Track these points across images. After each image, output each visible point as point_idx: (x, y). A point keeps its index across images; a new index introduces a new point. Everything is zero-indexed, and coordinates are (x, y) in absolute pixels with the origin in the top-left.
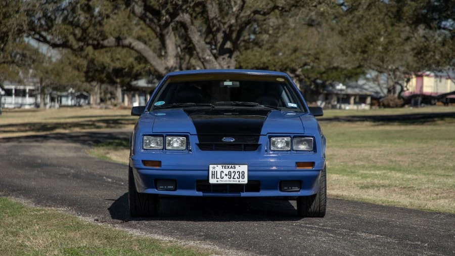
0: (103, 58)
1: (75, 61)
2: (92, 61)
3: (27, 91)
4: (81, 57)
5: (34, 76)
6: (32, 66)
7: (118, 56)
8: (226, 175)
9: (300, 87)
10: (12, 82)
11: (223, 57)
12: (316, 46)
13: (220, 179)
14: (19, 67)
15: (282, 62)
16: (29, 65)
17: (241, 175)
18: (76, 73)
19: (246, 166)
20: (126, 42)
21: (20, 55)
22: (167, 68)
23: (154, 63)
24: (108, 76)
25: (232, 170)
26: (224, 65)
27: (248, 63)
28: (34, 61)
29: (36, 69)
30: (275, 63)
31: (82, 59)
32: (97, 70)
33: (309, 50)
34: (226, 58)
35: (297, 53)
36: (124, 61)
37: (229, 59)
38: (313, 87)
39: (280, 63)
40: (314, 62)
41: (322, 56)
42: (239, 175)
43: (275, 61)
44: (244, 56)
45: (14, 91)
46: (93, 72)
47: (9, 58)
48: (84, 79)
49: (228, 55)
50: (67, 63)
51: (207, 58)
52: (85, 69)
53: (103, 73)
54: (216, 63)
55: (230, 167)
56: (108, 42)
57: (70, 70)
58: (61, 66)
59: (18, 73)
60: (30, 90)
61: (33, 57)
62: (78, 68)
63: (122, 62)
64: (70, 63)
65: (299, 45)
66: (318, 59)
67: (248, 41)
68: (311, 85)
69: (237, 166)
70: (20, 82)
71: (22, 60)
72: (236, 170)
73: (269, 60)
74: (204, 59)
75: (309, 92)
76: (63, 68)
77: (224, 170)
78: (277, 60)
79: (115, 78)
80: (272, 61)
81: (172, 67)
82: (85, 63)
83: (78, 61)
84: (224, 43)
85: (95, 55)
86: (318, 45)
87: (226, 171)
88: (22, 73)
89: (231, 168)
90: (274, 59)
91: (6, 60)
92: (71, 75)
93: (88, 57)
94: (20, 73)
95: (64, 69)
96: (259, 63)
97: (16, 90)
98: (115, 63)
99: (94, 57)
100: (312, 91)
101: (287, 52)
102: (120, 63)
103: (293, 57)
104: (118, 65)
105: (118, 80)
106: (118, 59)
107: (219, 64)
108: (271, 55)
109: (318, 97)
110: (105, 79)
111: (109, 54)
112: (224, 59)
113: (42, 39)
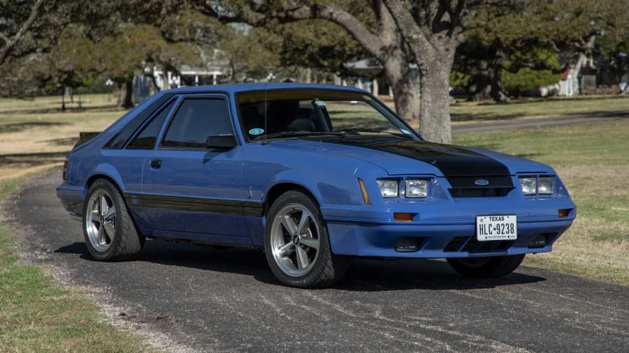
0: (304, 32)
1: (266, 38)
2: (289, 38)
3: (215, 77)
4: (275, 32)
5: (221, 57)
6: (218, 43)
7: (325, 29)
8: (495, 229)
9: (594, 64)
10: (192, 67)
11: (439, 35)
12: (609, 7)
13: (489, 235)
14: (200, 45)
15: (558, 30)
16: (213, 43)
17: (510, 228)
18: (268, 54)
19: (515, 216)
20: (325, 13)
21: (202, 30)
22: (383, 48)
23: (363, 40)
24: (312, 58)
25: (500, 223)
26: (440, 46)
27: (508, 34)
28: (220, 37)
29: (223, 47)
30: (547, 33)
31: (274, 36)
32: (296, 50)
33: (598, 12)
34: (444, 36)
35: (581, 18)
36: (333, 36)
37: (448, 38)
38: (613, 62)
39: (555, 33)
40: (606, 29)
41: (618, 21)
42: (508, 228)
43: (548, 30)
44: (502, 24)
45: (197, 80)
46: (291, 52)
47: (188, 35)
48: (278, 63)
49: (445, 32)
50: (256, 41)
51: (415, 36)
52: (280, 50)
53: (304, 53)
54: (427, 44)
55: (498, 219)
56: (301, 13)
57: (260, 50)
58: (249, 45)
59: (199, 54)
60: (218, 76)
61: (218, 32)
62: (270, 47)
63: (330, 37)
64: (260, 41)
65: (583, 6)
66: (612, 25)
67: (499, 4)
68: (611, 60)
69: (505, 217)
70: (202, 66)
71: (204, 36)
72: (505, 222)
73: (539, 29)
74: (410, 38)
75: (608, 71)
76: (250, 48)
77: (492, 222)
78: (550, 29)
79: (321, 61)
80: (543, 30)
81: (390, 46)
82: (279, 40)
83: (270, 39)
84: (440, 15)
85: (292, 29)
86: (612, 5)
87: (494, 224)
88: (205, 54)
89: (500, 219)
90: (546, 27)
91: (183, 37)
92: (261, 58)
93: (284, 33)
94: (202, 55)
95: (252, 49)
96: (524, 33)
97: (200, 77)
98: (320, 39)
99: (291, 31)
100: (612, 68)
101: (567, 16)
102: (327, 39)
103: (575, 22)
104: (324, 41)
105: (326, 63)
106: (324, 34)
107: (433, 45)
108: (542, 21)
109: (620, 78)
110: (307, 62)
111: (312, 26)
112: (440, 37)
113: (207, 11)
